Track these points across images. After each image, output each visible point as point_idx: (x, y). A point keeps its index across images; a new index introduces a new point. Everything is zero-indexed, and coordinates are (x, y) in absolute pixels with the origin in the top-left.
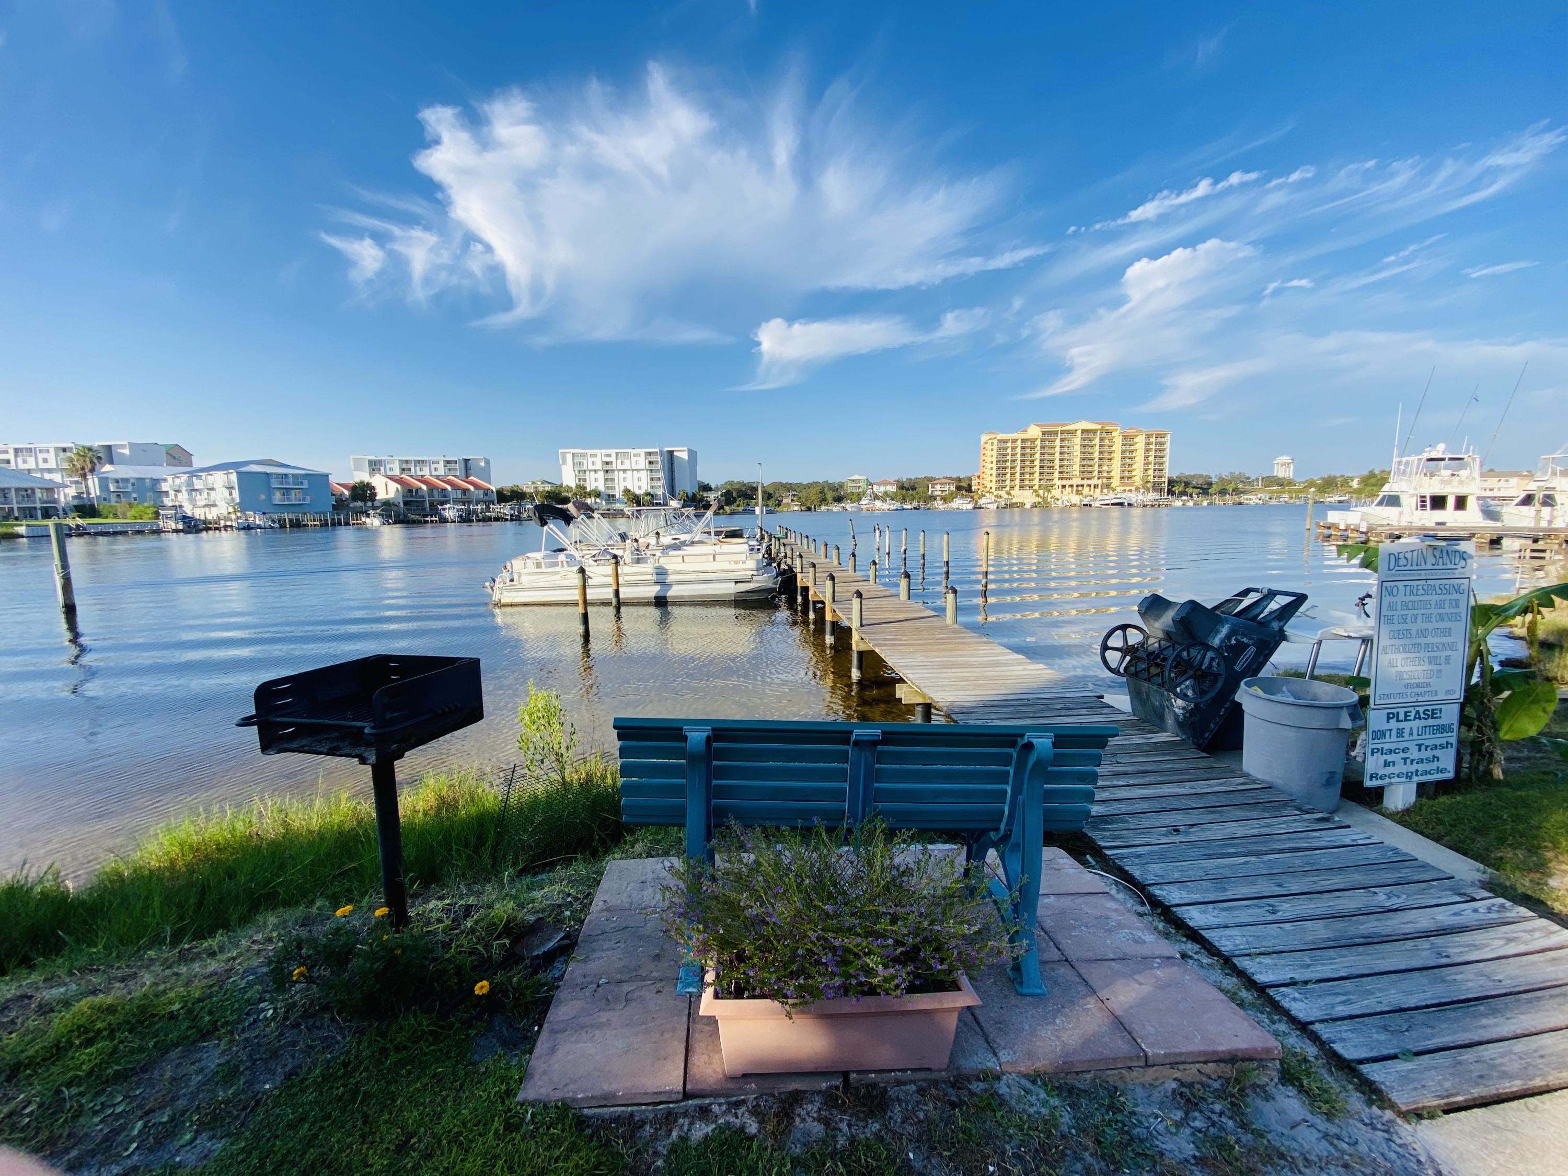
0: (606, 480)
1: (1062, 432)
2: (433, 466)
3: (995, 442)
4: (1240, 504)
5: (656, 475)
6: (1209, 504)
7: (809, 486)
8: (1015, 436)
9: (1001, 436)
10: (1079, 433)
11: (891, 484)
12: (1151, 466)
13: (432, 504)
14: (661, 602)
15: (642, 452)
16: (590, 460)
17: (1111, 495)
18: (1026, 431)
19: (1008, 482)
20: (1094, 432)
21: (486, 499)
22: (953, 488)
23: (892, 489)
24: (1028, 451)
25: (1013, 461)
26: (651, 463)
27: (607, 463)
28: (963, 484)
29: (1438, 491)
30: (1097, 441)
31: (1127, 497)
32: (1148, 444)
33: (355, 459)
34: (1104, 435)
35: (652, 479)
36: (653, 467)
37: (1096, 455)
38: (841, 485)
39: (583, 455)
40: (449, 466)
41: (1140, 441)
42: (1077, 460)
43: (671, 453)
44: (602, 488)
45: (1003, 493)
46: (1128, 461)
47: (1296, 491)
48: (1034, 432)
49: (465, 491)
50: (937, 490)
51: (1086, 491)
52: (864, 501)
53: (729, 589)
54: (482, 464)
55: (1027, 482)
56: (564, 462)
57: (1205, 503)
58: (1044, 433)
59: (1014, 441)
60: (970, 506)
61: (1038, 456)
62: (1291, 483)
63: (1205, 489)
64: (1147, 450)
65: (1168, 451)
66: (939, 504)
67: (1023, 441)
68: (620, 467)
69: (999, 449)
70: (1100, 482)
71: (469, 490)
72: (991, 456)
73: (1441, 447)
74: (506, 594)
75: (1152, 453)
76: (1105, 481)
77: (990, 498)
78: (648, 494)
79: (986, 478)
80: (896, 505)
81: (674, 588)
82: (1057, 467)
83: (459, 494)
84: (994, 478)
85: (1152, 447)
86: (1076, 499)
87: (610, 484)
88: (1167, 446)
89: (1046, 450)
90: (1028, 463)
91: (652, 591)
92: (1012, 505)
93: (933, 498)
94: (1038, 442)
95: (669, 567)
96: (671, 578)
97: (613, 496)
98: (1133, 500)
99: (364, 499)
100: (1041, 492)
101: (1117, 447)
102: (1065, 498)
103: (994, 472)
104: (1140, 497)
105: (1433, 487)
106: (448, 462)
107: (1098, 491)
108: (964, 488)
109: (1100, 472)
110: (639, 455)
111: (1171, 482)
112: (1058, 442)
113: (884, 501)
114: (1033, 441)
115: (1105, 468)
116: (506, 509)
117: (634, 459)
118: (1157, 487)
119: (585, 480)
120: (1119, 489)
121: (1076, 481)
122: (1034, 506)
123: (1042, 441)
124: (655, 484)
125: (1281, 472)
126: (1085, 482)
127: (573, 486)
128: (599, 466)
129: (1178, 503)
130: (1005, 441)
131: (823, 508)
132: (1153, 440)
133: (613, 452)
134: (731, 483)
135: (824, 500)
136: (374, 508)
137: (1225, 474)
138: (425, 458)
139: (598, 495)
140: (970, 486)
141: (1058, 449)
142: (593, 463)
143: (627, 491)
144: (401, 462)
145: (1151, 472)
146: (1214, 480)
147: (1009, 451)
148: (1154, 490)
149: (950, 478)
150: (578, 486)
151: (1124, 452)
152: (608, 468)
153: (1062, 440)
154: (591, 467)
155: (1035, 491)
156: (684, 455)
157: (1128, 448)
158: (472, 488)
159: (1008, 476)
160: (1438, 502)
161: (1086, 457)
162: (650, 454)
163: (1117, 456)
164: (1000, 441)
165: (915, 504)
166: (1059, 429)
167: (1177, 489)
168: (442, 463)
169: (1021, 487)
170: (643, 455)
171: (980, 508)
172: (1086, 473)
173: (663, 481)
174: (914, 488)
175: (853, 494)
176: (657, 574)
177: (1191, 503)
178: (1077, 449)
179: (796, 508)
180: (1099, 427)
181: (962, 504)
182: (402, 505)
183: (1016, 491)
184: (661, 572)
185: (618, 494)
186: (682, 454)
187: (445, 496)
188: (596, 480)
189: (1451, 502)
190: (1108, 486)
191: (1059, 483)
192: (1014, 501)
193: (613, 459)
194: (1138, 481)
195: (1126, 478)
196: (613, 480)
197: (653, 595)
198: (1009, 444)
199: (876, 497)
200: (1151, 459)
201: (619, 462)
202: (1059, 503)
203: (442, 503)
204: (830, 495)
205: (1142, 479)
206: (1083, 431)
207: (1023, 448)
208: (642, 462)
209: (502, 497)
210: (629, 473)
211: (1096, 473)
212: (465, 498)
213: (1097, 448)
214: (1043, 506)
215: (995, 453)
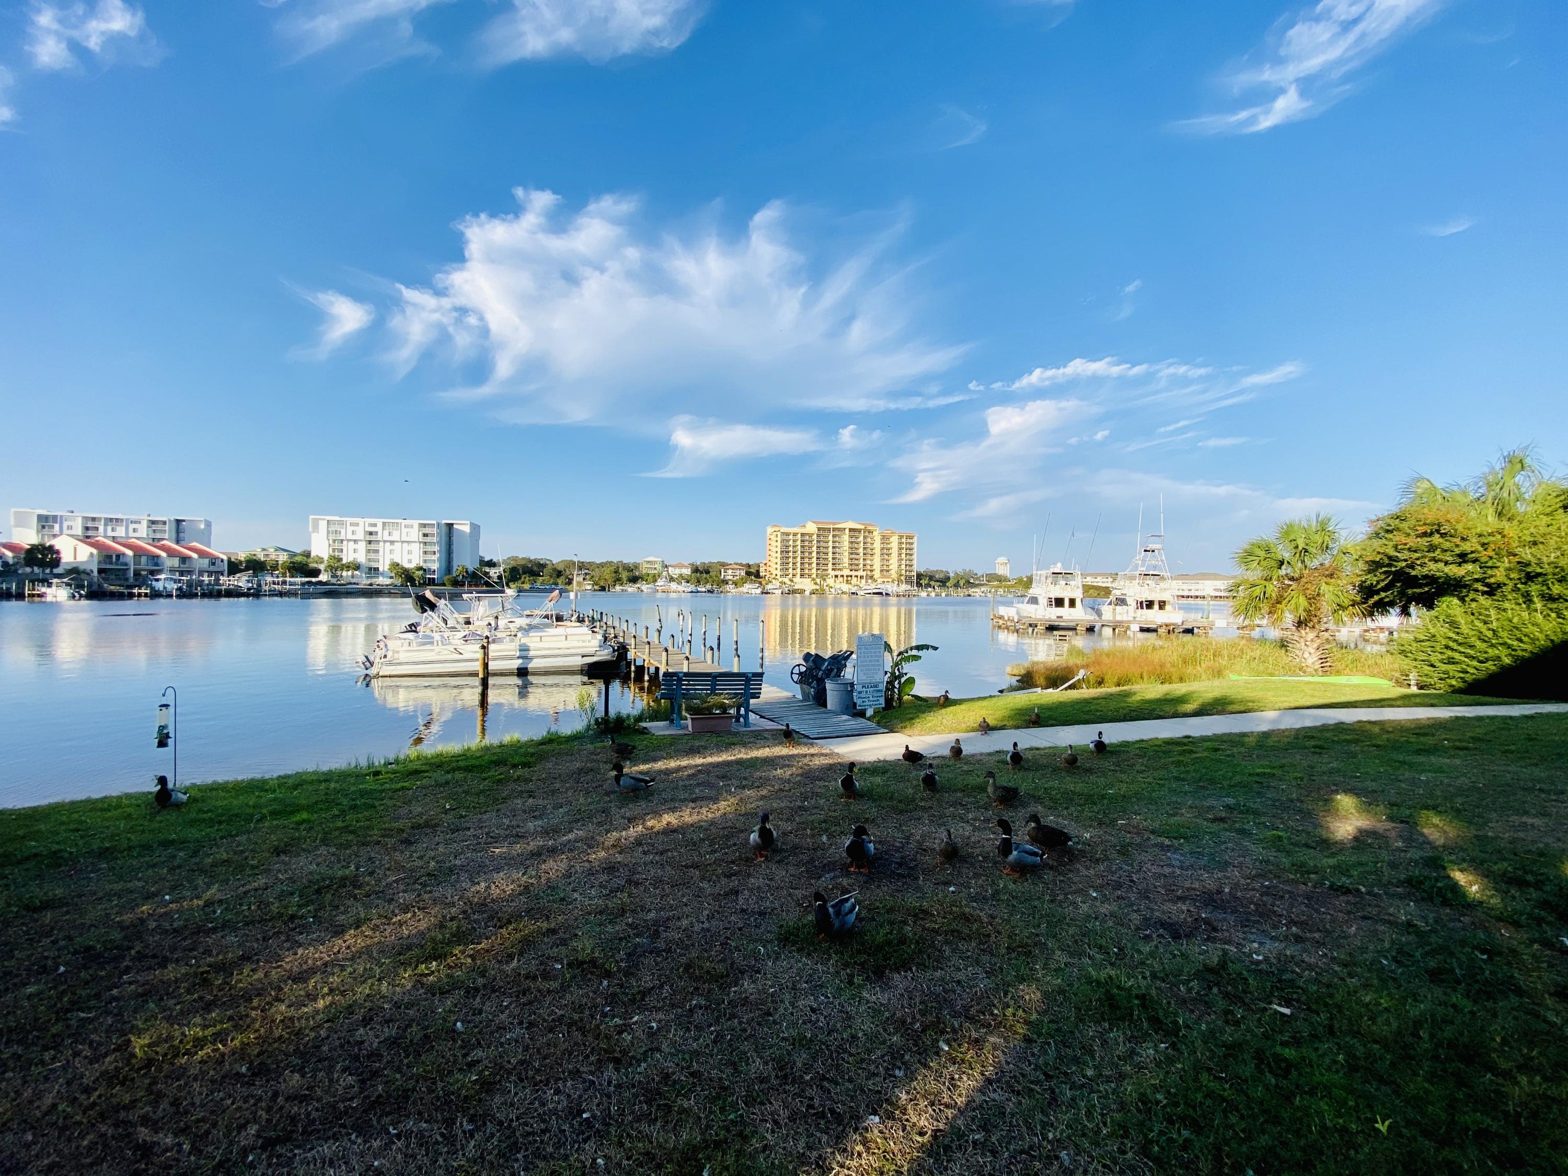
0: (368, 551)
1: (834, 529)
2: (132, 526)
3: (779, 534)
4: (969, 595)
5: (429, 548)
6: (946, 595)
7: (602, 565)
8: (795, 530)
9: (783, 530)
10: (847, 531)
11: (686, 567)
12: (903, 562)
13: (137, 574)
14: (522, 672)
15: (416, 523)
16: (350, 529)
17: (873, 586)
18: (804, 526)
19: (790, 570)
20: (859, 531)
21: (212, 568)
22: (743, 573)
23: (687, 572)
24: (807, 544)
25: (795, 552)
26: (425, 535)
27: (371, 533)
28: (752, 570)
29: (1059, 595)
30: (861, 539)
31: (884, 588)
32: (901, 543)
33: (16, 513)
34: (867, 534)
35: (425, 553)
36: (428, 539)
37: (861, 551)
38: (636, 566)
39: (341, 523)
40: (154, 527)
41: (894, 540)
42: (846, 554)
43: (450, 526)
44: (361, 558)
45: (786, 580)
46: (886, 557)
47: (1009, 587)
48: (811, 528)
49: (184, 559)
50: (729, 575)
51: (854, 580)
52: (660, 582)
53: (579, 662)
54: (202, 526)
55: (807, 571)
56: (316, 528)
57: (943, 595)
58: (819, 529)
59: (795, 534)
60: (759, 591)
61: (814, 549)
62: (1006, 579)
63: (944, 582)
64: (901, 549)
65: (915, 550)
66: (730, 587)
67: (803, 535)
68: (386, 537)
69: (783, 541)
70: (864, 574)
71: (190, 558)
72: (776, 547)
73: (1059, 565)
74: (384, 667)
75: (904, 551)
76: (869, 573)
77: (776, 584)
78: (420, 568)
79: (772, 566)
80: (692, 587)
81: (535, 661)
82: (830, 559)
83: (175, 562)
84: (779, 567)
85: (904, 546)
86: (845, 587)
87: (372, 556)
88: (915, 546)
89: (822, 544)
90: (807, 554)
91: (516, 664)
92: (794, 592)
93: (726, 582)
94: (815, 537)
95: (532, 645)
96: (531, 653)
97: (377, 569)
98: (890, 591)
99: (42, 564)
100: (818, 581)
101: (877, 545)
102: (838, 586)
103: (779, 561)
104: (895, 588)
105: (1057, 592)
106: (153, 522)
107: (863, 581)
108: (753, 574)
109: (864, 565)
110: (412, 527)
111: (919, 576)
112: (830, 538)
113: (680, 583)
114: (811, 535)
115: (868, 562)
116: (242, 581)
117: (404, 530)
118: (909, 581)
119: (342, 551)
120: (880, 581)
121: (846, 572)
122: (812, 593)
123: (818, 536)
124: (429, 557)
125: (1002, 571)
126: (853, 573)
127: (326, 557)
128: (360, 535)
129: (924, 594)
130: (788, 534)
131: (618, 588)
132: (904, 540)
133: (379, 522)
134: (515, 559)
135: (618, 580)
136: (59, 576)
137: (959, 571)
138: (120, 516)
139: (357, 567)
140: (758, 571)
141: (830, 544)
142: (353, 533)
143: (395, 565)
144: (85, 519)
145: (903, 567)
146: (952, 575)
147: (791, 543)
148: (907, 582)
149: (741, 564)
150: (332, 557)
151: (882, 549)
152: (372, 538)
153: (834, 536)
154: (350, 536)
155: (813, 579)
156: (467, 529)
157: (885, 546)
158: (195, 556)
159: (791, 565)
160: (1059, 602)
161: (853, 552)
162: (424, 526)
163: (877, 551)
164: (783, 533)
165: (709, 587)
166: (831, 526)
167: (923, 582)
168: (145, 524)
169: (802, 575)
170: (416, 526)
171: (767, 593)
172: (853, 566)
173: (438, 555)
174: (708, 572)
175: (648, 575)
176: (520, 650)
177: (933, 594)
178: (846, 544)
179: (589, 587)
180: (863, 527)
181: (751, 589)
182: (96, 573)
183: (797, 579)
184: (524, 649)
185: (384, 566)
186: (463, 527)
187: (157, 564)
188: (355, 551)
189: (1067, 603)
190: (872, 577)
191: (833, 573)
192: (796, 587)
193: (379, 528)
194: (894, 575)
195: (885, 571)
196: (377, 551)
197: (516, 667)
198: (791, 537)
199: (672, 579)
200: (903, 556)
201: (386, 533)
202: (832, 590)
203: (152, 573)
204: (624, 575)
205: (897, 573)
206: (851, 530)
207: (802, 541)
208: (415, 534)
209: (234, 568)
210: (398, 545)
211: (861, 566)
212: (184, 567)
213: (862, 544)
214: (819, 593)
215: (779, 544)
